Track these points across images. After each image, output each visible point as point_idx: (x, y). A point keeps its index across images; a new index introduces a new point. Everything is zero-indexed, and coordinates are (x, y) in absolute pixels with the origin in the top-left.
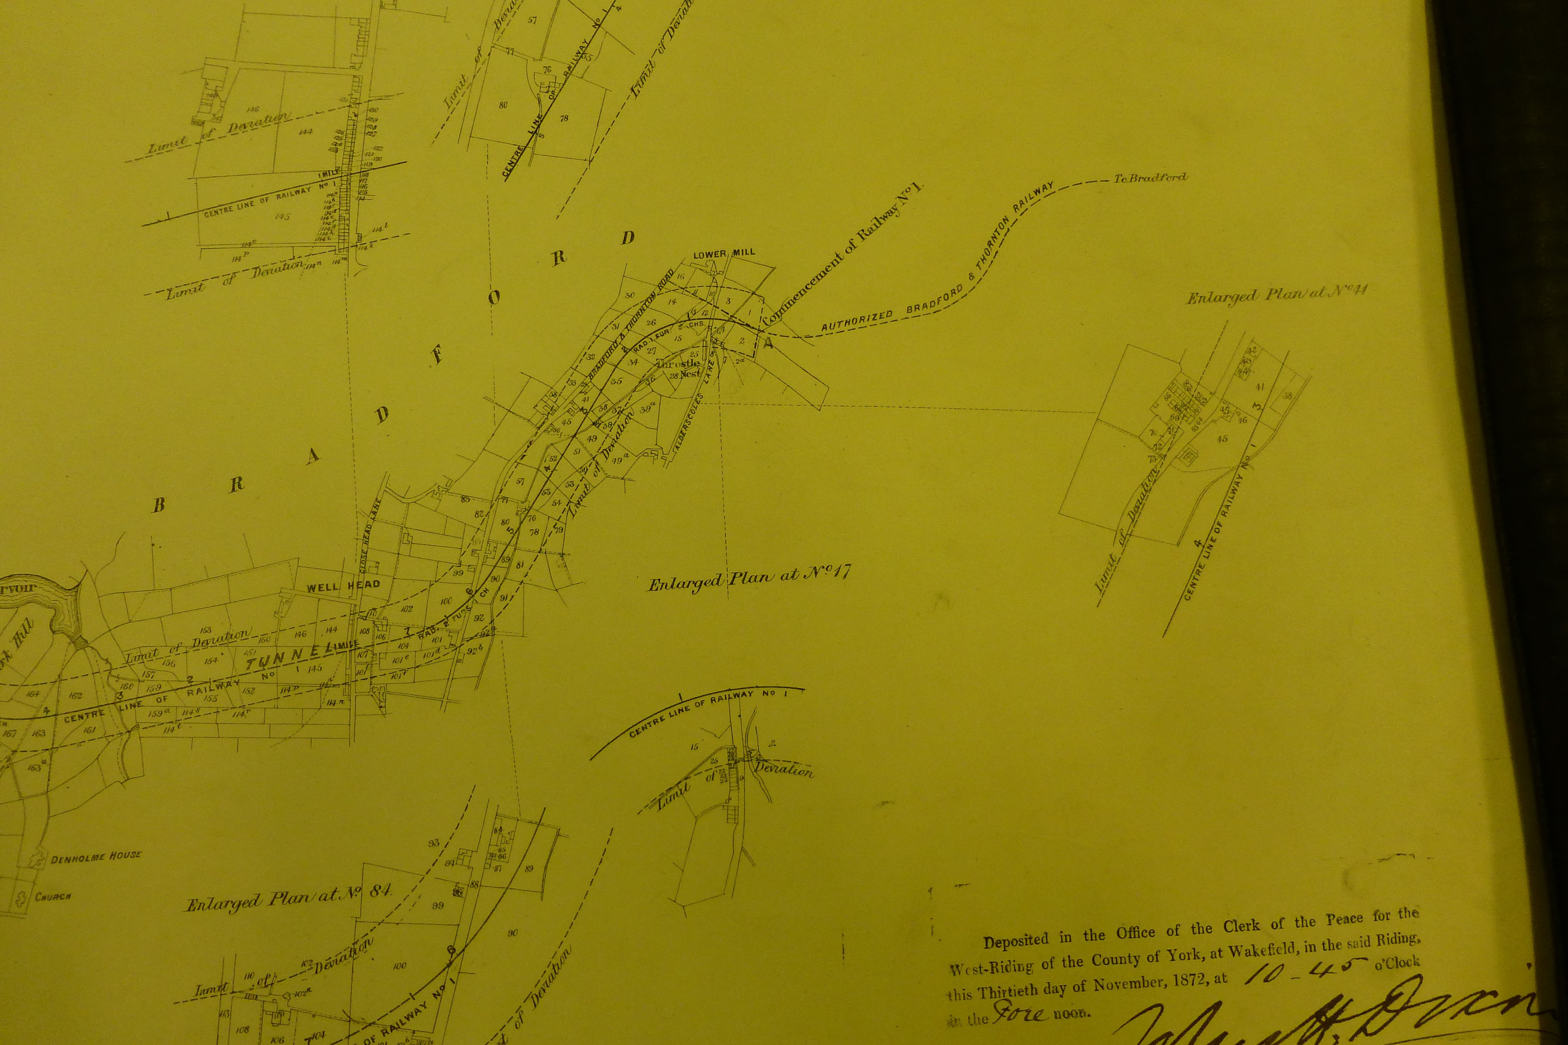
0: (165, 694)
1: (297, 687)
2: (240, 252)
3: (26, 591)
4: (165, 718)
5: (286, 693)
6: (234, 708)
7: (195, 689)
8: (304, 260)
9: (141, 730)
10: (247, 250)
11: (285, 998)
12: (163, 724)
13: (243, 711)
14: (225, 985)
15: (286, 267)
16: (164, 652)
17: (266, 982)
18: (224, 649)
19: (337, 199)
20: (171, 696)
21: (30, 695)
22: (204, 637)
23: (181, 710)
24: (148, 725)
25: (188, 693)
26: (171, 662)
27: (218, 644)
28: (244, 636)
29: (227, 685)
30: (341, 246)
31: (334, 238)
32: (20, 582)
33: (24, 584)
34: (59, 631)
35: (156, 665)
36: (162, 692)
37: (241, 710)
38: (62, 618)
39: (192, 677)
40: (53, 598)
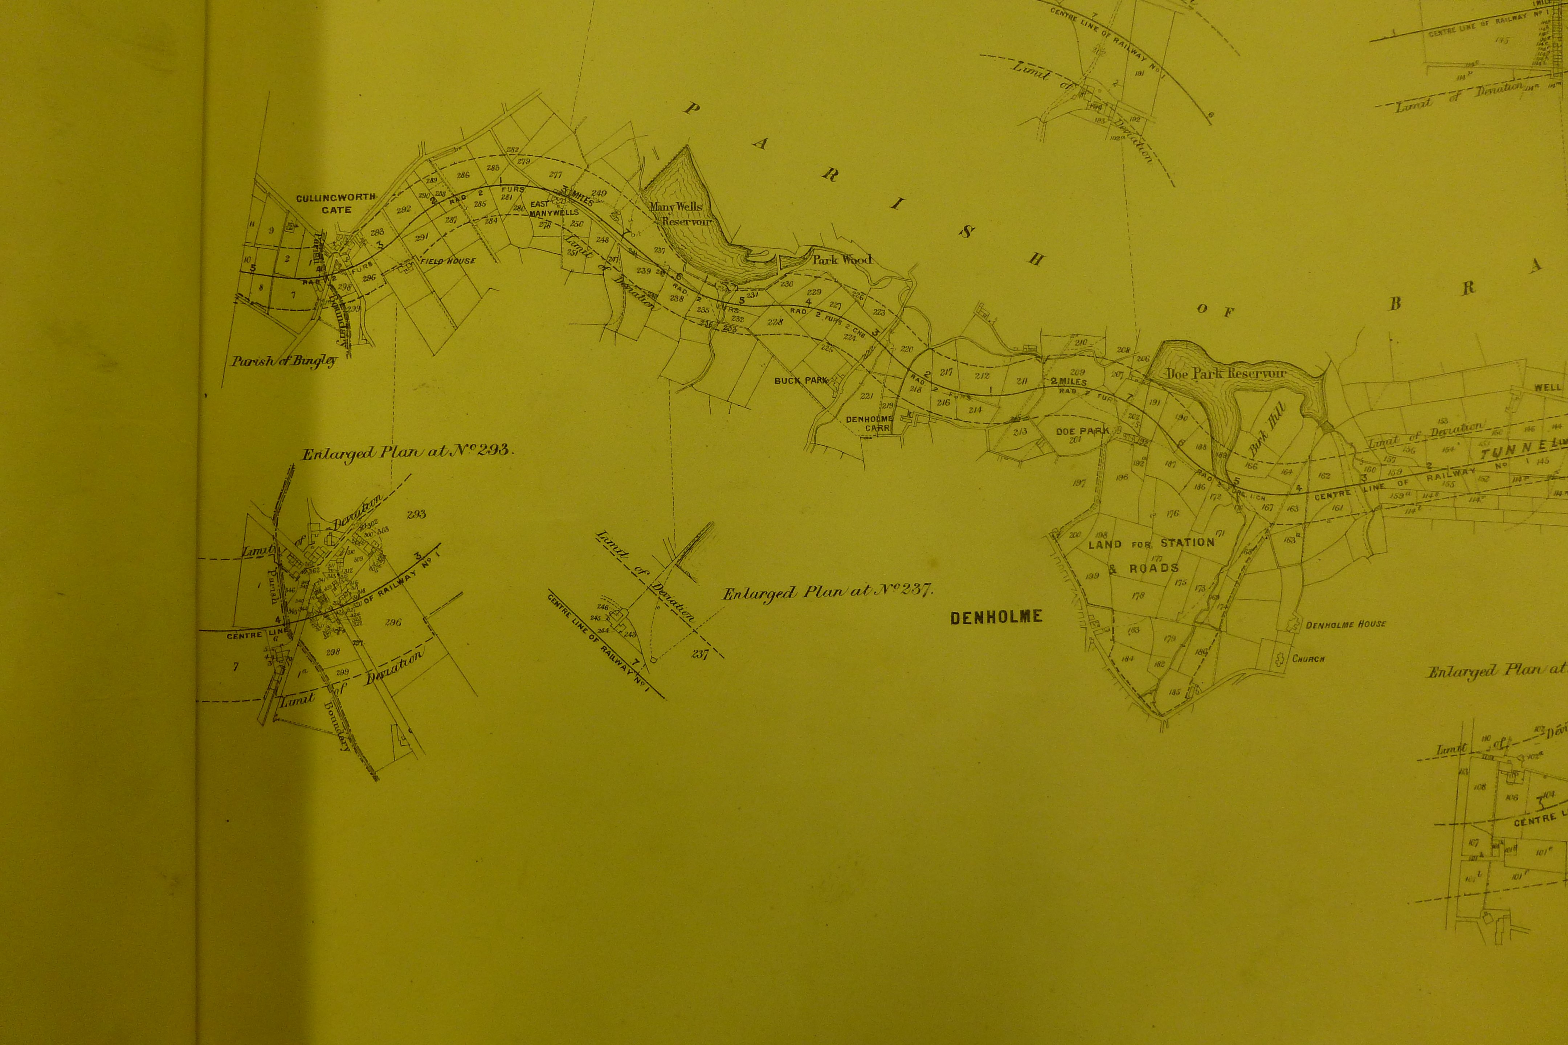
0: (1405, 478)
1: (1527, 477)
2: (1465, 72)
3: (1278, 377)
4: (1406, 500)
5: (1518, 483)
6: (1470, 494)
7: (1434, 475)
8: (1523, 81)
9: (1383, 510)
10: (1470, 69)
11: (1520, 760)
12: (1404, 505)
13: (1478, 496)
14: (1464, 746)
15: (1507, 88)
16: (1404, 440)
17: (1503, 744)
18: (1460, 440)
19: (1551, 27)
20: (1411, 479)
21: (1284, 472)
22: (1441, 427)
23: (1421, 494)
24: (1390, 506)
25: (1428, 479)
26: (1411, 448)
27: (1454, 434)
28: (1479, 429)
29: (1464, 473)
30: (1556, 71)
31: (1549, 63)
32: (1272, 368)
33: (1276, 370)
34: (1307, 415)
35: (1396, 451)
36: (1403, 477)
37: (1477, 496)
38: (1311, 402)
39: (1431, 464)
40: (1302, 384)
